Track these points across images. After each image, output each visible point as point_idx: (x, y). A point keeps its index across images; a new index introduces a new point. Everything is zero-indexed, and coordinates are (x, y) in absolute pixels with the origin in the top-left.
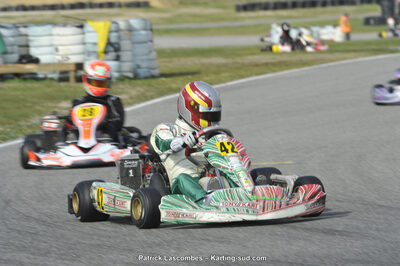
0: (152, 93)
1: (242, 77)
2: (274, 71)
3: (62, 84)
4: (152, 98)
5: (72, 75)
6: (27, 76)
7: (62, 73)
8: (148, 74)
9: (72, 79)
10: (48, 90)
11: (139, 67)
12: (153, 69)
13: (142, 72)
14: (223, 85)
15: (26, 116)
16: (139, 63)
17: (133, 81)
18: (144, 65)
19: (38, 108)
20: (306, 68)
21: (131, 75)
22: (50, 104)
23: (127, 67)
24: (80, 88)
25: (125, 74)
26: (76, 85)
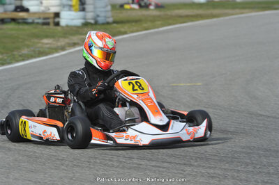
1: (170, 24)
2: (192, 21)
3: (45, 27)
5: (51, 21)
6: (20, 21)
7: (45, 19)
8: (104, 21)
9: (52, 24)
10: (35, 31)
11: (98, 16)
12: (109, 17)
13: (101, 20)
14: (156, 30)
15: (18, 48)
16: (99, 13)
17: (94, 26)
18: (102, 14)
19: (27, 43)
20: (215, 20)
21: (92, 21)
22: (36, 41)
23: (90, 16)
24: (57, 29)
25: (88, 21)
26: (54, 27)
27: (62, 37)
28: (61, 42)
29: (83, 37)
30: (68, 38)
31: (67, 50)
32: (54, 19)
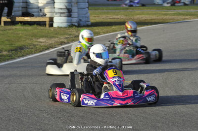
5: (47, 23)
8: (85, 24)
9: (47, 26)
11: (81, 20)
13: (82, 23)
16: (81, 18)
18: (84, 19)
21: (76, 24)
23: (75, 20)
24: (51, 30)
25: (74, 24)
26: (49, 28)
27: (53, 37)
28: (52, 41)
29: (68, 36)
30: (58, 37)
31: (55, 47)
32: (49, 21)
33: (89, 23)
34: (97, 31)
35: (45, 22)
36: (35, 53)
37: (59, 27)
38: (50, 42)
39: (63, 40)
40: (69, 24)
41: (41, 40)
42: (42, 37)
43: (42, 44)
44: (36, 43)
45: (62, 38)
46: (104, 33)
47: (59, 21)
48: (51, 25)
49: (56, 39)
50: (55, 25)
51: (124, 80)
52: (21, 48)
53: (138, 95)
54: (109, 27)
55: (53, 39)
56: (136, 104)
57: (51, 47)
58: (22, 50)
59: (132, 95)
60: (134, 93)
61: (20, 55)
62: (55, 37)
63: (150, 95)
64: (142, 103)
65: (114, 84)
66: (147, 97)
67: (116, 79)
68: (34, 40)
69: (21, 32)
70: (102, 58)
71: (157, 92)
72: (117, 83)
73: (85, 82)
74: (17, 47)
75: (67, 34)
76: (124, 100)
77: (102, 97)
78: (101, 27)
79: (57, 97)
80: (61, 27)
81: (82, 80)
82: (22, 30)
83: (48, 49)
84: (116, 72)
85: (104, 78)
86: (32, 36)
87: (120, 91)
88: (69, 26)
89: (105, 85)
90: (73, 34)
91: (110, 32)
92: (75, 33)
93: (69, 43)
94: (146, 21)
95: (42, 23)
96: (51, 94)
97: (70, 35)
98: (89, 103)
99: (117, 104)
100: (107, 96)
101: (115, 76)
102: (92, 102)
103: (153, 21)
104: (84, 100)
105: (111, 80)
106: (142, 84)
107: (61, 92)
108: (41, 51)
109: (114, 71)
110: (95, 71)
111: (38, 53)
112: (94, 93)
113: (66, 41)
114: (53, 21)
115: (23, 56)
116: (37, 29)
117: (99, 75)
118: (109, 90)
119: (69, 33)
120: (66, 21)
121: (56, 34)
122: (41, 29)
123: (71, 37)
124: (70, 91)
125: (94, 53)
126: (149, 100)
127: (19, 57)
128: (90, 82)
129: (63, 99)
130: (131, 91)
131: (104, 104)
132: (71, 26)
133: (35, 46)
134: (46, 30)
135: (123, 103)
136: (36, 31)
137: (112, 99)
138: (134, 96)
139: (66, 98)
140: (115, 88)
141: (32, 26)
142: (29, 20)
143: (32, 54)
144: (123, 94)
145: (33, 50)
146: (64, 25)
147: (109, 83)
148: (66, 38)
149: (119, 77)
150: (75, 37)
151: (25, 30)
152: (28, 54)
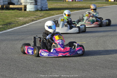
0: (46, 16)
4: (46, 17)
5: (23, 9)
8: (45, 9)
9: (23, 10)
11: (42, 7)
13: (43, 9)
21: (40, 9)
24: (25, 13)
25: (38, 9)
26: (24, 12)
27: (27, 17)
28: (27, 19)
29: (36, 16)
30: (30, 17)
31: (29, 23)
32: (24, 8)
33: (47, 9)
34: (52, 13)
35: (22, 8)
36: (18, 26)
37: (30, 11)
38: (26, 20)
39: (33, 19)
40: (36, 9)
41: (20, 19)
42: (21, 17)
43: (21, 21)
44: (18, 20)
45: (33, 18)
46: (57, 14)
47: (30, 8)
48: (25, 10)
49: (29, 18)
50: (27, 10)
51: (64, 41)
52: (10, 24)
53: (72, 50)
54: (59, 11)
55: (27, 18)
56: (71, 55)
57: (26, 23)
58: (10, 25)
59: (69, 50)
60: (70, 49)
61: (10, 27)
62: (28, 17)
63: (79, 50)
64: (75, 54)
65: (59, 44)
66: (77, 51)
67: (60, 41)
68: (16, 18)
69: (8, 14)
70: (52, 29)
71: (84, 48)
72: (61, 43)
73: (42, 43)
74: (8, 23)
75: (35, 15)
76: (64, 53)
77: (52, 51)
78: (55, 11)
79: (26, 52)
80: (31, 11)
81: (40, 41)
82: (9, 13)
83: (25, 24)
84: (60, 37)
85: (53, 41)
86: (15, 16)
87: (62, 47)
88: (36, 10)
89: (53, 44)
90: (39, 15)
91: (60, 14)
92: (39, 14)
93: (37, 20)
94: (80, 7)
95: (20, 9)
96: (22, 50)
97: (37, 16)
98: (44, 54)
99: (60, 55)
100: (55, 51)
101: (59, 39)
102: (46, 54)
103: (84, 7)
104: (41, 53)
105: (57, 41)
106: (75, 44)
107: (28, 49)
108: (21, 25)
109: (59, 36)
110: (48, 37)
111: (19, 26)
112: (47, 49)
113: (35, 19)
114: (26, 8)
115: (11, 28)
116: (17, 12)
117: (50, 39)
118: (56, 47)
119: (36, 14)
120: (34, 7)
121: (29, 15)
122: (20, 12)
123: (38, 17)
124: (33, 48)
125: (47, 26)
126: (78, 53)
127: (9, 29)
128: (45, 43)
129: (29, 53)
130: (68, 47)
131: (53, 56)
132: (37, 10)
133: (17, 22)
134: (22, 13)
135: (64, 54)
136: (17, 13)
137: (57, 52)
138: (70, 50)
139: (31, 52)
140: (59, 46)
141: (14, 10)
142: (12, 7)
143: (16, 27)
144: (64, 50)
145: (17, 25)
146: (33, 10)
147: (56, 43)
148: (35, 17)
149: (61, 40)
150: (40, 17)
151: (10, 13)
152: (14, 27)
